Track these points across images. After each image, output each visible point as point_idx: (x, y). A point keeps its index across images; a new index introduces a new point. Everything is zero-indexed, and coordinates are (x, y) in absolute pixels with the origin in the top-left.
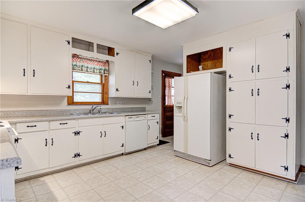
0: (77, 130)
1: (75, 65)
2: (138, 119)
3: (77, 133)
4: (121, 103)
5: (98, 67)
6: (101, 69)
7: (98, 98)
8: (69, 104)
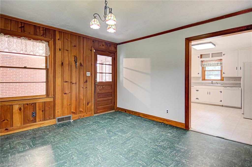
0: (197, 89)
1: (204, 64)
2: (231, 89)
3: (197, 91)
4: (234, 80)
5: (216, 63)
6: (218, 63)
7: (219, 78)
8: (202, 80)
